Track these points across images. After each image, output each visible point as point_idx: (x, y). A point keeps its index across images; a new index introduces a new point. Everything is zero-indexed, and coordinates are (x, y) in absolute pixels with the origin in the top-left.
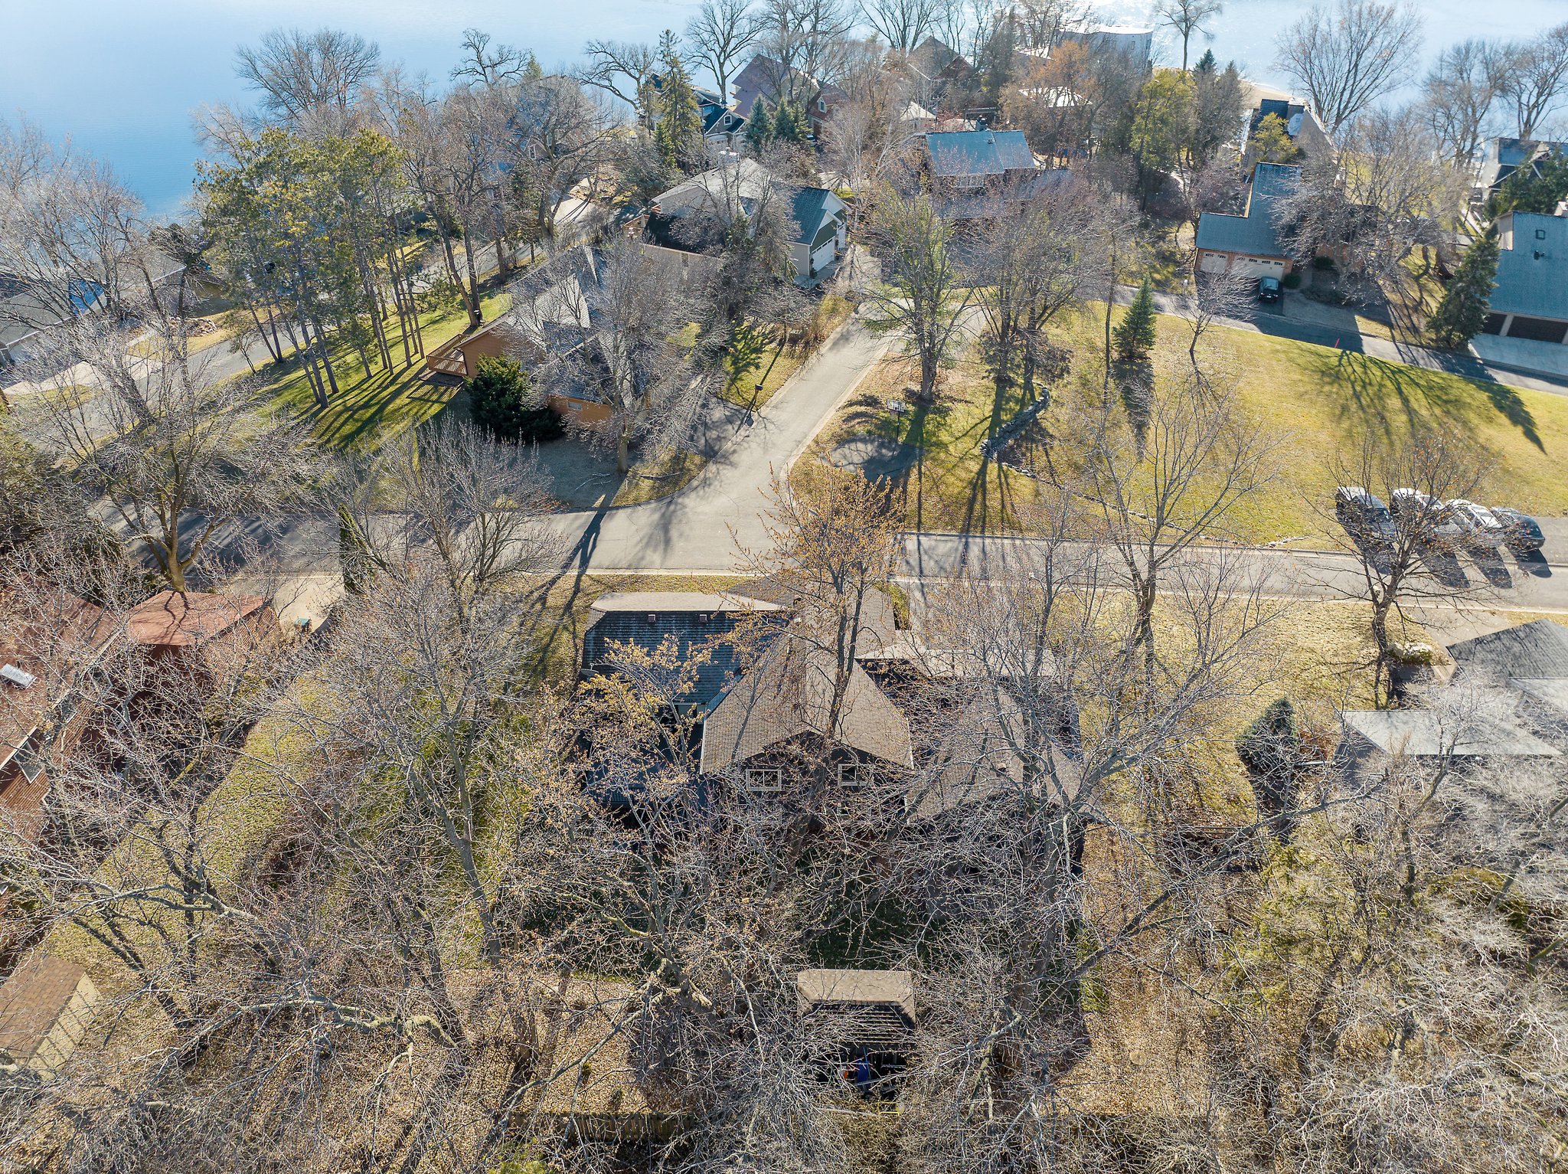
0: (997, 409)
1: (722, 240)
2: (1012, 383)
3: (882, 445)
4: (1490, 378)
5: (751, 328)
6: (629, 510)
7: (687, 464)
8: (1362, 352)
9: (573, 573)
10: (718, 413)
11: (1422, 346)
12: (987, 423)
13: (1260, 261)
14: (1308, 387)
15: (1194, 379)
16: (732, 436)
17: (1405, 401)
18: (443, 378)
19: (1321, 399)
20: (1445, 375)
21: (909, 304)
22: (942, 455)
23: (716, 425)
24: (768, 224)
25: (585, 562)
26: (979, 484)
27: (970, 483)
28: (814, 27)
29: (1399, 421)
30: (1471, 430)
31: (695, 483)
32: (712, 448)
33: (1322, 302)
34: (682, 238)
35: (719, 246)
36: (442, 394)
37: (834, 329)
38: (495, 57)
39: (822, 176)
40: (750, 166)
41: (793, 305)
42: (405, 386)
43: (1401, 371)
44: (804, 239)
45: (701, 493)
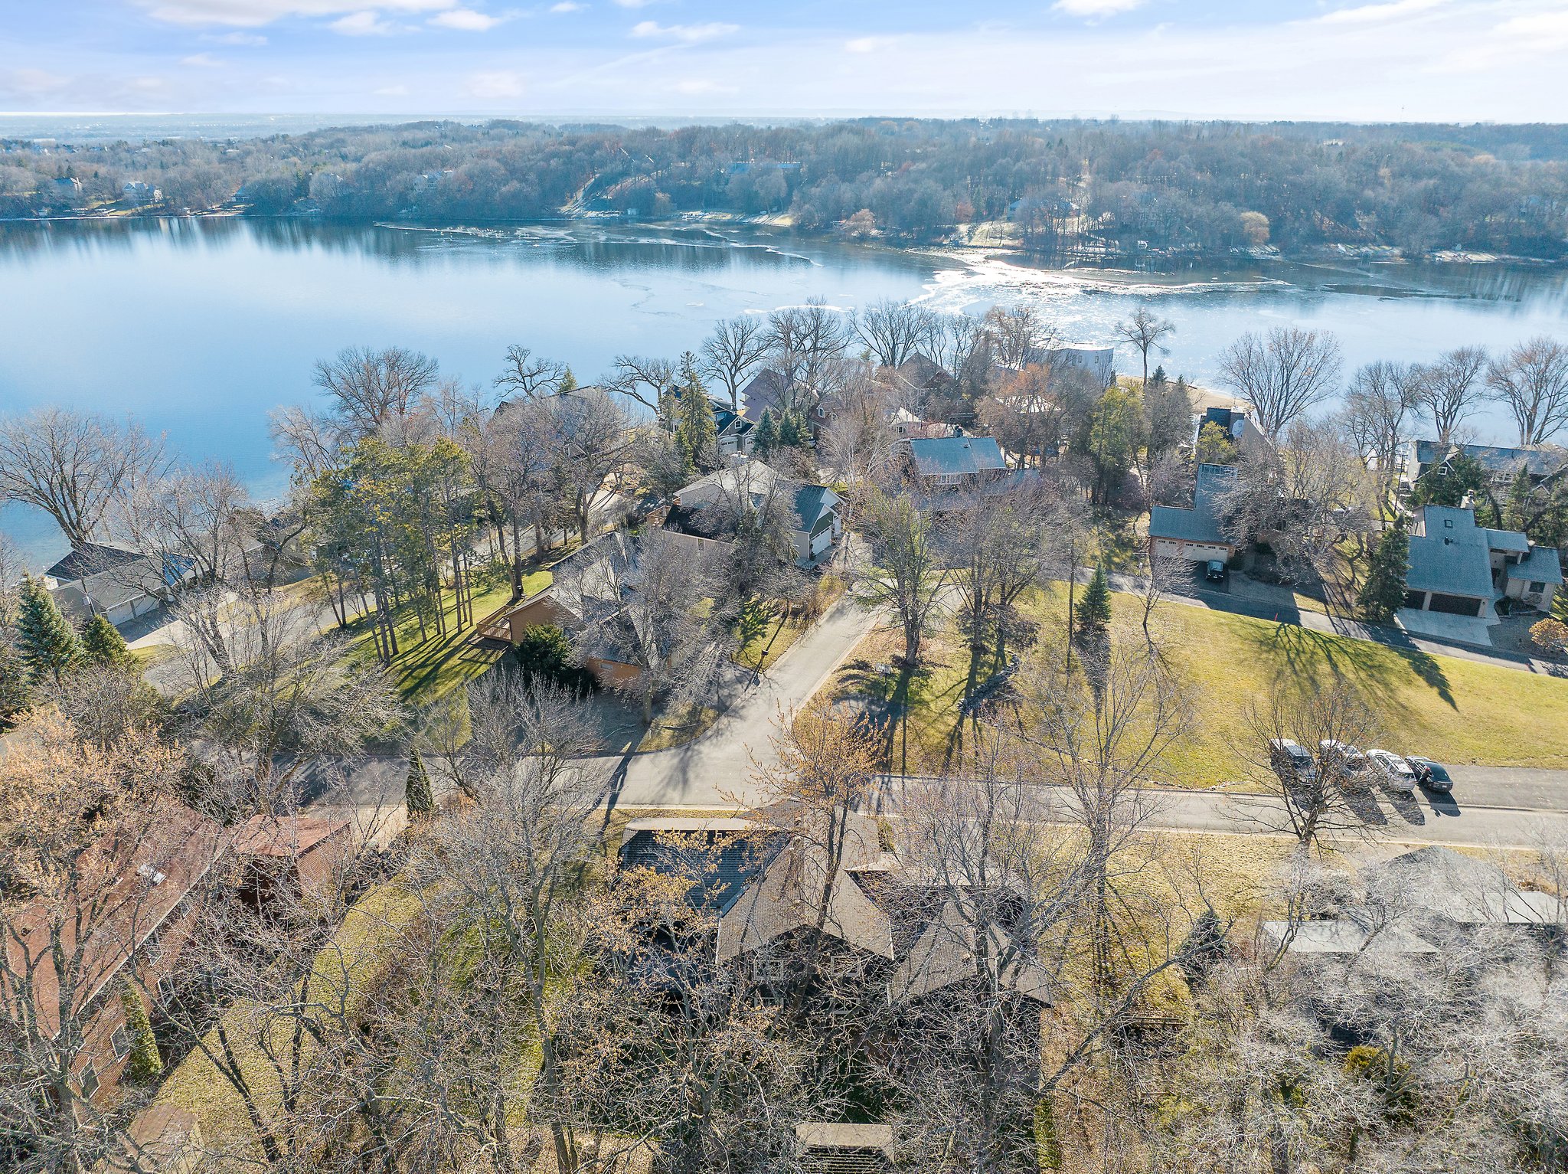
0: (973, 673)
1: (734, 529)
2: (986, 651)
3: (871, 702)
4: (1414, 646)
5: (758, 603)
6: (652, 755)
7: (703, 717)
8: (1299, 624)
9: (604, 807)
10: (729, 674)
11: (1354, 620)
12: (964, 685)
13: (1206, 546)
14: (1248, 655)
15: (1147, 648)
16: (743, 695)
17: (1334, 666)
18: (490, 643)
19: (1259, 664)
20: (1372, 643)
21: (893, 583)
22: (924, 711)
23: (727, 684)
24: (774, 516)
25: (613, 801)
26: (955, 736)
27: (949, 735)
28: (815, 344)
29: (1328, 683)
30: (1392, 691)
31: (709, 733)
32: (724, 704)
33: (1263, 582)
34: (701, 527)
35: (732, 534)
36: (489, 656)
37: (830, 606)
38: (534, 369)
39: (820, 473)
40: (758, 467)
41: (794, 583)
42: (457, 649)
43: (1331, 641)
44: (805, 528)
45: (715, 741)
